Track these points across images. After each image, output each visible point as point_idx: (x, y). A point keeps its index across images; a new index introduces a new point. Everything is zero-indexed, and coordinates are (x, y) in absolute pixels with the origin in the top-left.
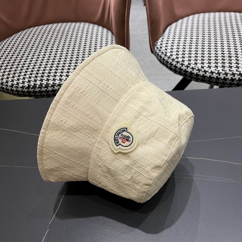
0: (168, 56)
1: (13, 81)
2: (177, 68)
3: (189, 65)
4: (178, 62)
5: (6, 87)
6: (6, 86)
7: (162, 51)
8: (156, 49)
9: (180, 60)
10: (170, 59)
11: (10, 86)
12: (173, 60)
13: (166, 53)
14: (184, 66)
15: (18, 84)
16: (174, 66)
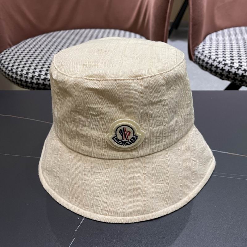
0: (213, 59)
1: (34, 72)
2: (224, 71)
3: (240, 67)
4: (225, 65)
5: (25, 80)
6: (25, 78)
7: (204, 55)
8: (196, 53)
9: (228, 62)
10: (215, 62)
11: (30, 78)
12: (219, 62)
13: (210, 56)
14: (233, 68)
15: (39, 75)
16: (220, 70)
